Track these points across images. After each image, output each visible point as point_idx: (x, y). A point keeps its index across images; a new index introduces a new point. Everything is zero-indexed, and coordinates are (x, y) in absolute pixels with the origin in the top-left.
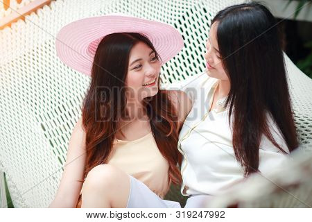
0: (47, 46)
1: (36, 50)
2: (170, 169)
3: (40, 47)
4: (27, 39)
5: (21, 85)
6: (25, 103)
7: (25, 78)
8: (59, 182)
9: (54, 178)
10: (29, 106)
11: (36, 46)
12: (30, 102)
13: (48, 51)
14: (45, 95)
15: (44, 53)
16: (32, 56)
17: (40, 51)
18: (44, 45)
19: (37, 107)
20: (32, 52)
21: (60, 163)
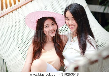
0: (20, 21)
1: (16, 22)
2: (60, 61)
3: (18, 21)
4: (13, 19)
5: (11, 34)
6: (13, 39)
7: (12, 31)
8: (24, 66)
9: (22, 64)
10: (14, 40)
11: (16, 21)
12: (14, 39)
13: (20, 23)
14: (19, 37)
15: (19, 23)
16: (15, 24)
17: (17, 23)
18: (19, 21)
19: (17, 41)
20: (15, 23)
21: (24, 59)
